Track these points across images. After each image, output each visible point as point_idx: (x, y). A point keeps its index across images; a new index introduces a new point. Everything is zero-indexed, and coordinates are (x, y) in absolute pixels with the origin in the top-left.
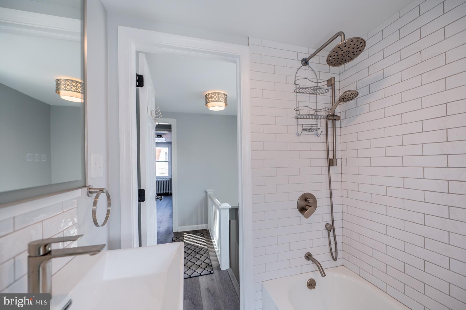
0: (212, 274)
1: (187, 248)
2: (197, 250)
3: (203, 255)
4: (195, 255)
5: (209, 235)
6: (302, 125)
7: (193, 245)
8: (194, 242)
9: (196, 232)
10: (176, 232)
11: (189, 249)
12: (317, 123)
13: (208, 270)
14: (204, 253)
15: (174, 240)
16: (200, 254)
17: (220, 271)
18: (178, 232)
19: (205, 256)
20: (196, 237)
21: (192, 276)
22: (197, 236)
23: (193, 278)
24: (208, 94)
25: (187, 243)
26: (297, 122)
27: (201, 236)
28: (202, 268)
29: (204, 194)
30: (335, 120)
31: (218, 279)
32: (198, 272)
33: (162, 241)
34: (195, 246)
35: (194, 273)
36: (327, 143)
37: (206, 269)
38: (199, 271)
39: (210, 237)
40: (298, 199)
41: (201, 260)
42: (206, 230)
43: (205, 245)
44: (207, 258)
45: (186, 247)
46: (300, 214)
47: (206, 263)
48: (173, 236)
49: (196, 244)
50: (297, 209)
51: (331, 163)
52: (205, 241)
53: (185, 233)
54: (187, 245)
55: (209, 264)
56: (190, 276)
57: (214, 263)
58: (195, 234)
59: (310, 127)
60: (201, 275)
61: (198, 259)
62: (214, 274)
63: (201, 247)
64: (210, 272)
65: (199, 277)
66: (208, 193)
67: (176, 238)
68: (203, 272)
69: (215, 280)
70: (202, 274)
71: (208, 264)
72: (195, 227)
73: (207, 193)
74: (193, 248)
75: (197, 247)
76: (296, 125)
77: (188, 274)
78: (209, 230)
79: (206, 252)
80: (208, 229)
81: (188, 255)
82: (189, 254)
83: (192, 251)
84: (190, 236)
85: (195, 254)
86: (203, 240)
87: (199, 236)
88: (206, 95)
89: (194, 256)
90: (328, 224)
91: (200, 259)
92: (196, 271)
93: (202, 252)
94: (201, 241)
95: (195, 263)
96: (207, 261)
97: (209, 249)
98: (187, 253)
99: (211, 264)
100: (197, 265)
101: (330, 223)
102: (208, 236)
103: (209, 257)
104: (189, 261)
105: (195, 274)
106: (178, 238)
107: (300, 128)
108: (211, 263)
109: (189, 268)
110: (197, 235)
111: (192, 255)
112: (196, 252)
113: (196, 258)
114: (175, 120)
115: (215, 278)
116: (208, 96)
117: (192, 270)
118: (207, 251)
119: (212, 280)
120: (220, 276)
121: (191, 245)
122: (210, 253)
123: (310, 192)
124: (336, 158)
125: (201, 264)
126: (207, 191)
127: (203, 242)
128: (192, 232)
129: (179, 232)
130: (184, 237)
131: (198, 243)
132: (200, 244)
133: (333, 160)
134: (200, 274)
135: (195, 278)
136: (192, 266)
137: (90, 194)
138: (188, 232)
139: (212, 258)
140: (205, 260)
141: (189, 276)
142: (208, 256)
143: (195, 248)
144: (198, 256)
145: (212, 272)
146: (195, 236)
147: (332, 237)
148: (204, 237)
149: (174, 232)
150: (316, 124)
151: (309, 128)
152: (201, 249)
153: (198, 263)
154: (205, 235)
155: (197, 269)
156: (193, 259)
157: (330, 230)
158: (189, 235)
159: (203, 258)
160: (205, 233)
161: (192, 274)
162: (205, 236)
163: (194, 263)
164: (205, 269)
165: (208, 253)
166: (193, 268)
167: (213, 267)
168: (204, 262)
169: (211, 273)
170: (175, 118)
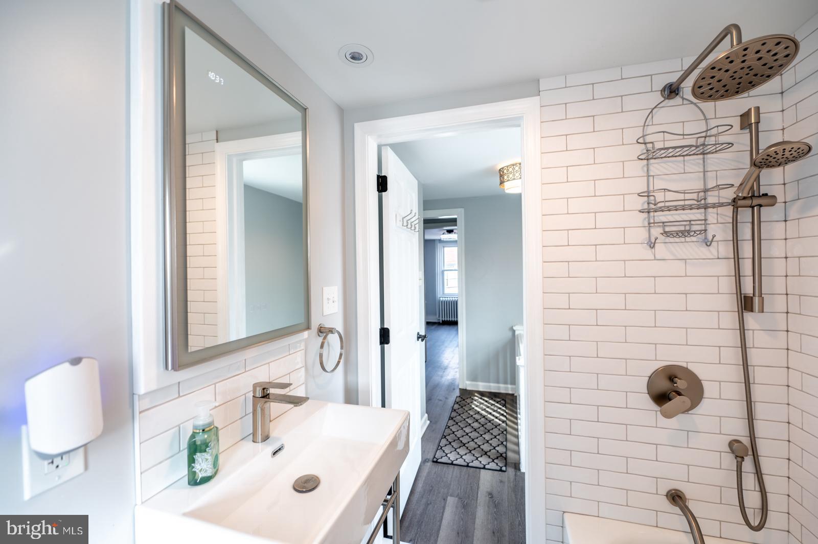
0: (503, 473)
1: (474, 418)
2: (489, 426)
3: (495, 437)
4: (484, 433)
5: (515, 405)
6: (661, 224)
7: (484, 417)
8: (487, 412)
9: (493, 396)
10: (463, 389)
11: (477, 421)
12: (705, 215)
13: (499, 464)
14: (499, 435)
15: (457, 401)
16: (492, 434)
17: (517, 471)
18: (466, 390)
19: (499, 440)
20: (492, 405)
21: (470, 465)
22: (493, 403)
23: (472, 469)
24: (503, 168)
25: (476, 410)
26: (649, 220)
27: (500, 405)
28: (489, 457)
29: (510, 334)
30: (760, 206)
31: (512, 484)
32: (482, 463)
33: (441, 398)
34: (487, 419)
35: (474, 462)
36: (737, 259)
37: (495, 461)
38: (484, 460)
39: (517, 409)
40: (649, 375)
41: (491, 444)
42: (513, 395)
43: (503, 422)
44: (502, 443)
45: (473, 416)
46: (654, 406)
47: (498, 451)
48: (458, 395)
49: (489, 416)
50: (647, 395)
51: (746, 304)
52: (505, 414)
53: (476, 394)
54: (475, 414)
55: (503, 455)
56: (468, 463)
57: (510, 455)
58: (492, 399)
59: (685, 225)
60: (484, 468)
61: (486, 441)
62: (506, 473)
63: (496, 422)
64: (501, 467)
65: (482, 470)
66: (517, 333)
67: (462, 398)
68: (489, 464)
69: (506, 484)
70: (487, 467)
71: (501, 454)
72: (493, 387)
73: (514, 331)
74: (482, 421)
75: (490, 422)
76: (646, 224)
77: (466, 461)
78: (518, 397)
79: (502, 432)
80: (515, 395)
81: (473, 430)
82: (475, 430)
83: (479, 426)
84: (484, 400)
85: (483, 431)
86: (502, 412)
87: (497, 403)
88: (500, 170)
89: (481, 435)
90: (737, 441)
91: (490, 442)
92: (479, 459)
93: (495, 432)
94: (499, 413)
95: (481, 447)
96: (501, 449)
97: (509, 429)
98: (473, 427)
99: (506, 456)
100: (482, 450)
101: (746, 441)
102: (513, 406)
103: (505, 443)
104: (473, 440)
105: (476, 464)
106: (464, 400)
107: (656, 232)
108: (506, 453)
109: (469, 451)
110: (495, 401)
111: (478, 433)
112: (486, 428)
113: (484, 438)
114: (462, 210)
115: (506, 480)
116: (503, 172)
117: (474, 455)
118: (505, 432)
119: (501, 482)
120: (515, 479)
121: (481, 415)
122: (509, 437)
123: (684, 365)
124: (761, 295)
125: (490, 451)
126: (514, 328)
127: (502, 415)
128: (488, 394)
129: (468, 390)
130: (473, 399)
131: (493, 416)
132: (497, 418)
133: (752, 298)
134: (484, 466)
135: (474, 469)
136: (475, 449)
137: (320, 334)
138: (482, 394)
139: (510, 445)
140: (498, 446)
141: (466, 464)
142: (505, 440)
143: (487, 421)
144: (487, 437)
145: (504, 468)
146: (491, 401)
147: (753, 475)
148: (506, 408)
149: (460, 389)
150: (703, 218)
151: (682, 228)
152: (496, 427)
153: (486, 447)
154: (508, 403)
155: (481, 456)
156: (479, 438)
157: (743, 458)
158: (481, 398)
159: (494, 442)
160: (509, 401)
161: (472, 462)
162: (507, 405)
163: (479, 446)
164: (493, 461)
165: (506, 435)
166: (475, 452)
167: (508, 461)
168: (494, 448)
169: (501, 470)
170: (463, 208)
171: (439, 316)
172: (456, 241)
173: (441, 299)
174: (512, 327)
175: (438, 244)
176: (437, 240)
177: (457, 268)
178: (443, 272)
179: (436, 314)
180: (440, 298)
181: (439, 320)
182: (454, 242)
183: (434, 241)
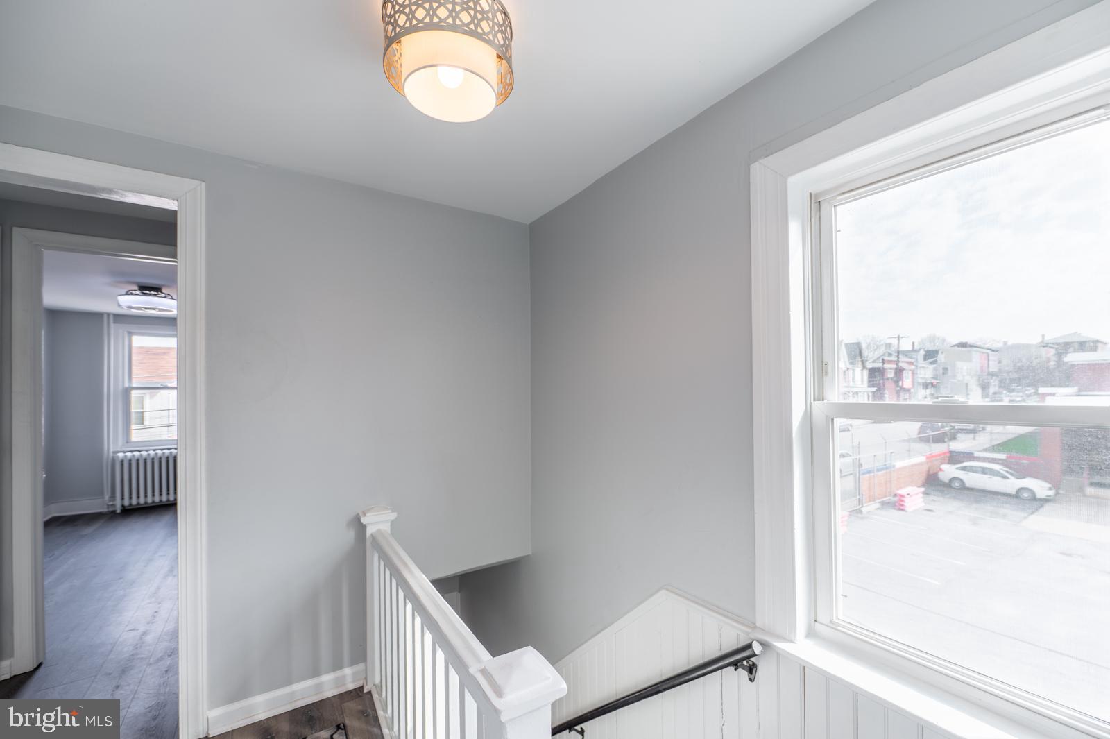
9: (306, 724)
29: (350, 535)
42: (358, 690)
66: (370, 531)
72: (302, 693)
73: (361, 528)
78: (374, 690)
80: (364, 688)
126: (364, 520)
128: (286, 727)
129: (216, 736)
154: (355, 734)
170: (204, 181)
171: (113, 496)
172: (171, 322)
173: (121, 455)
174: (359, 519)
175: (112, 325)
176: (108, 314)
177: (175, 385)
178: (127, 392)
179: (102, 494)
180: (115, 452)
181: (113, 505)
182: (166, 323)
183: (98, 316)
